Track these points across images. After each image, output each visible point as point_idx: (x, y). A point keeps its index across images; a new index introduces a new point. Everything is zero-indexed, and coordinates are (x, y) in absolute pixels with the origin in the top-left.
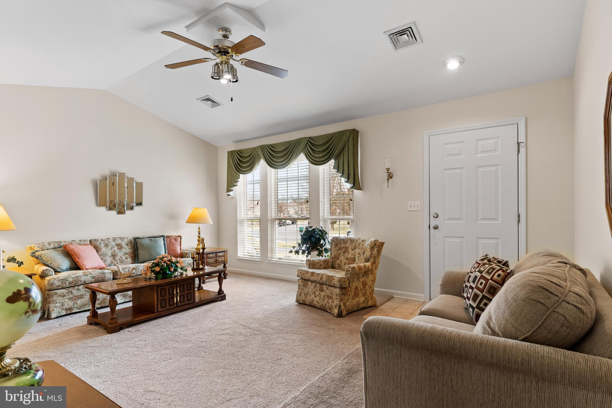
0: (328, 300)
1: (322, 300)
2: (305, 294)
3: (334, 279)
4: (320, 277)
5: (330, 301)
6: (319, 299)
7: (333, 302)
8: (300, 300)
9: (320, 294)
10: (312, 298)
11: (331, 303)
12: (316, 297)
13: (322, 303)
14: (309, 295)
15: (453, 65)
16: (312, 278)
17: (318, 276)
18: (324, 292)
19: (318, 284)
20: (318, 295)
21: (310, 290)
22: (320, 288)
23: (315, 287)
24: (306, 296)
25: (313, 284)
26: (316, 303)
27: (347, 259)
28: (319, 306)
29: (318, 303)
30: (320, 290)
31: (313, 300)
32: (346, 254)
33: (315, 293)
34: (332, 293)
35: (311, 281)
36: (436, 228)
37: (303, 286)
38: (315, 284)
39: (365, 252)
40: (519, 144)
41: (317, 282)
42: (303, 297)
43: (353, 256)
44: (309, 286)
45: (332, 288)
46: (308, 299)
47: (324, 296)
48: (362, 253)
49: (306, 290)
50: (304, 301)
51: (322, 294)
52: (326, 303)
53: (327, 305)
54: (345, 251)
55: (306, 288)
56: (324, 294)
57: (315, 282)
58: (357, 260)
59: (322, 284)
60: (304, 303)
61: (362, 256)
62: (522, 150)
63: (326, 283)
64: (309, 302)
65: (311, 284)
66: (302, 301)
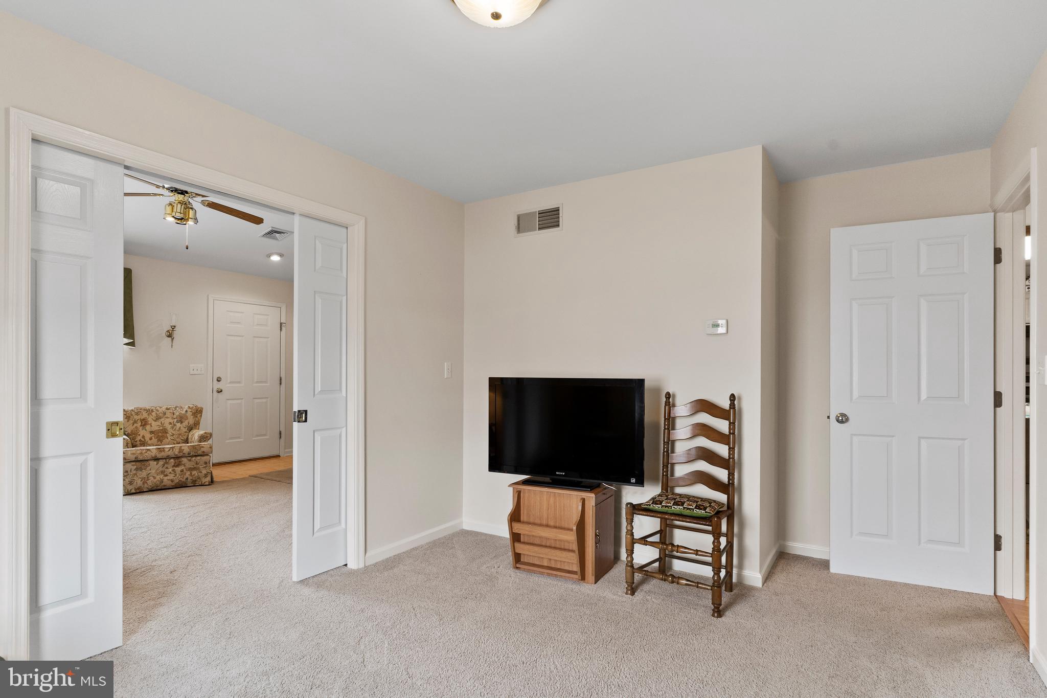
0: (191, 473)
1: (180, 475)
2: (143, 479)
5: (194, 472)
6: (175, 477)
7: (199, 472)
9: (173, 470)
10: (160, 479)
12: (166, 475)
13: (181, 479)
14: (152, 478)
15: (275, 258)
17: (173, 450)
18: (182, 466)
20: (170, 473)
21: (153, 471)
22: (175, 464)
23: (164, 465)
24: (145, 481)
25: (161, 463)
26: (169, 483)
27: (151, 432)
28: (173, 484)
29: (172, 481)
30: (174, 466)
31: (162, 481)
32: (148, 427)
33: (162, 472)
34: (197, 463)
35: (156, 459)
36: (220, 391)
37: (137, 469)
38: (164, 461)
39: (183, 420)
40: (281, 324)
41: (168, 458)
42: (138, 484)
43: (161, 428)
44: (150, 467)
45: (199, 458)
46: (150, 483)
47: (182, 471)
48: (178, 422)
49: (144, 474)
50: (138, 489)
51: (178, 469)
52: (189, 476)
53: (190, 478)
54: (143, 423)
55: (143, 471)
56: (183, 468)
57: (165, 459)
58: (170, 431)
59: (177, 458)
60: (138, 491)
61: (178, 425)
62: (284, 329)
63: (188, 454)
64: (150, 488)
65: (155, 463)
66: (136, 490)
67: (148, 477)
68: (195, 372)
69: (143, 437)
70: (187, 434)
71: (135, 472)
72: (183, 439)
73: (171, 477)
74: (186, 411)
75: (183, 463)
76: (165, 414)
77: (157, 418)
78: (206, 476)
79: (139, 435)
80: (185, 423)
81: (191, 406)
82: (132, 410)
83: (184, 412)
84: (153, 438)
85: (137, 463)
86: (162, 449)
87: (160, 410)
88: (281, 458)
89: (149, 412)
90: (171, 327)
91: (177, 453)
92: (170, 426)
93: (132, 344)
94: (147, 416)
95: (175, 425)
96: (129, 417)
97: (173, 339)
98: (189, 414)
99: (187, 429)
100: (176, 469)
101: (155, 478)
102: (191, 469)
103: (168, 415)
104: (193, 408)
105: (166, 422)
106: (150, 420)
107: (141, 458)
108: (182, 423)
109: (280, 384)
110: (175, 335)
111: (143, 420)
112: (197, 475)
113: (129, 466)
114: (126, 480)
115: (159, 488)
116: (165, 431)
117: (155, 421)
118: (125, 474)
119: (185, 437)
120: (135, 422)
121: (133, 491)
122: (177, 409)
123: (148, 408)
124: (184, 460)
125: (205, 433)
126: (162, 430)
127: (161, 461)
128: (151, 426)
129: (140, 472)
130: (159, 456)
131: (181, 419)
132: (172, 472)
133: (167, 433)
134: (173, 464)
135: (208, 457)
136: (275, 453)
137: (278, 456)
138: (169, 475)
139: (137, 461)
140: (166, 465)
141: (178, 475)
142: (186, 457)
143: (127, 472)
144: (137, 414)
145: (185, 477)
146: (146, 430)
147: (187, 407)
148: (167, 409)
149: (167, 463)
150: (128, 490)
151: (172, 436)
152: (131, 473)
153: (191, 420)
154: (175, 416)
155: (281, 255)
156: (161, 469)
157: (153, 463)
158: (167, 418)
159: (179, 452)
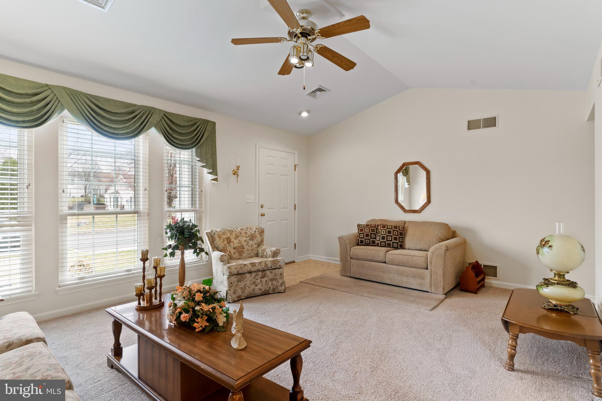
0: (272, 283)
1: (265, 285)
2: (242, 288)
3: (280, 262)
4: (264, 265)
5: (274, 282)
6: (262, 286)
7: (277, 282)
8: (234, 298)
9: (261, 281)
10: (253, 289)
11: (276, 283)
12: (257, 285)
13: (266, 288)
14: (247, 288)
15: (305, 114)
16: (253, 269)
17: (261, 265)
18: (267, 277)
19: (259, 272)
20: (259, 283)
21: (248, 282)
22: (262, 276)
23: (255, 277)
24: (243, 289)
25: (253, 275)
26: (258, 292)
27: (234, 248)
28: (261, 292)
29: (260, 290)
30: (261, 278)
31: (254, 290)
32: (232, 244)
33: (254, 283)
34: (275, 275)
35: (250, 272)
36: (263, 215)
37: (238, 281)
38: (255, 274)
39: (253, 238)
40: (295, 165)
41: (259, 271)
42: (239, 293)
43: (240, 245)
44: (246, 279)
45: (277, 270)
46: (247, 292)
47: (266, 281)
48: (250, 240)
49: (242, 285)
50: (239, 297)
51: (264, 280)
52: (271, 285)
53: (272, 287)
54: (228, 241)
55: (242, 282)
56: (267, 279)
57: (256, 272)
58: (246, 247)
59: (263, 271)
60: (239, 299)
61: (251, 242)
62: (297, 169)
63: (271, 267)
64: (246, 296)
65: (250, 275)
66: (237, 298)
67: (245, 287)
68: (249, 201)
69: (230, 252)
70: (257, 249)
71: (236, 283)
72: (255, 253)
73: (260, 286)
74: (255, 231)
75: (267, 275)
76: (241, 233)
77: (237, 237)
78: (281, 285)
79: (227, 250)
80: (255, 241)
81: (258, 227)
82: (221, 231)
83: (253, 232)
84: (236, 253)
85: (239, 276)
86: (254, 264)
87: (238, 230)
88: (295, 263)
89: (231, 232)
90: (237, 167)
91: (263, 267)
92: (246, 243)
93: (216, 180)
94: (230, 236)
95: (248, 242)
96: (220, 236)
97: (238, 176)
98: (257, 233)
99: (256, 245)
100: (263, 280)
101: (249, 287)
102: (272, 280)
103: (243, 234)
104: (259, 228)
105: (243, 239)
106: (232, 238)
107: (241, 272)
108: (253, 240)
109: (295, 209)
110: (240, 172)
111: (228, 238)
112: (276, 284)
113: (233, 279)
114: (232, 290)
115: (252, 296)
116: (242, 247)
117: (235, 239)
118: (231, 285)
119: (256, 252)
120: (224, 241)
121: (236, 299)
122: (248, 229)
123: (229, 229)
124: (268, 272)
125: (277, 250)
126: (241, 246)
127: (253, 273)
128: (234, 243)
129: (240, 283)
130: (253, 270)
131: (252, 237)
132: (260, 283)
133: (243, 248)
134: (261, 276)
135: (282, 269)
136: (292, 260)
137: (294, 262)
138: (258, 285)
139: (238, 274)
140: (256, 277)
141: (264, 285)
142: (268, 270)
143: (231, 283)
144: (224, 234)
145: (269, 286)
146: (231, 247)
147: (254, 228)
148: (242, 230)
149: (257, 275)
150: (233, 299)
151: (248, 251)
152: (234, 284)
153: (259, 239)
154: (247, 235)
155: (308, 112)
156: (253, 280)
157: (248, 276)
158: (243, 236)
159: (265, 266)
